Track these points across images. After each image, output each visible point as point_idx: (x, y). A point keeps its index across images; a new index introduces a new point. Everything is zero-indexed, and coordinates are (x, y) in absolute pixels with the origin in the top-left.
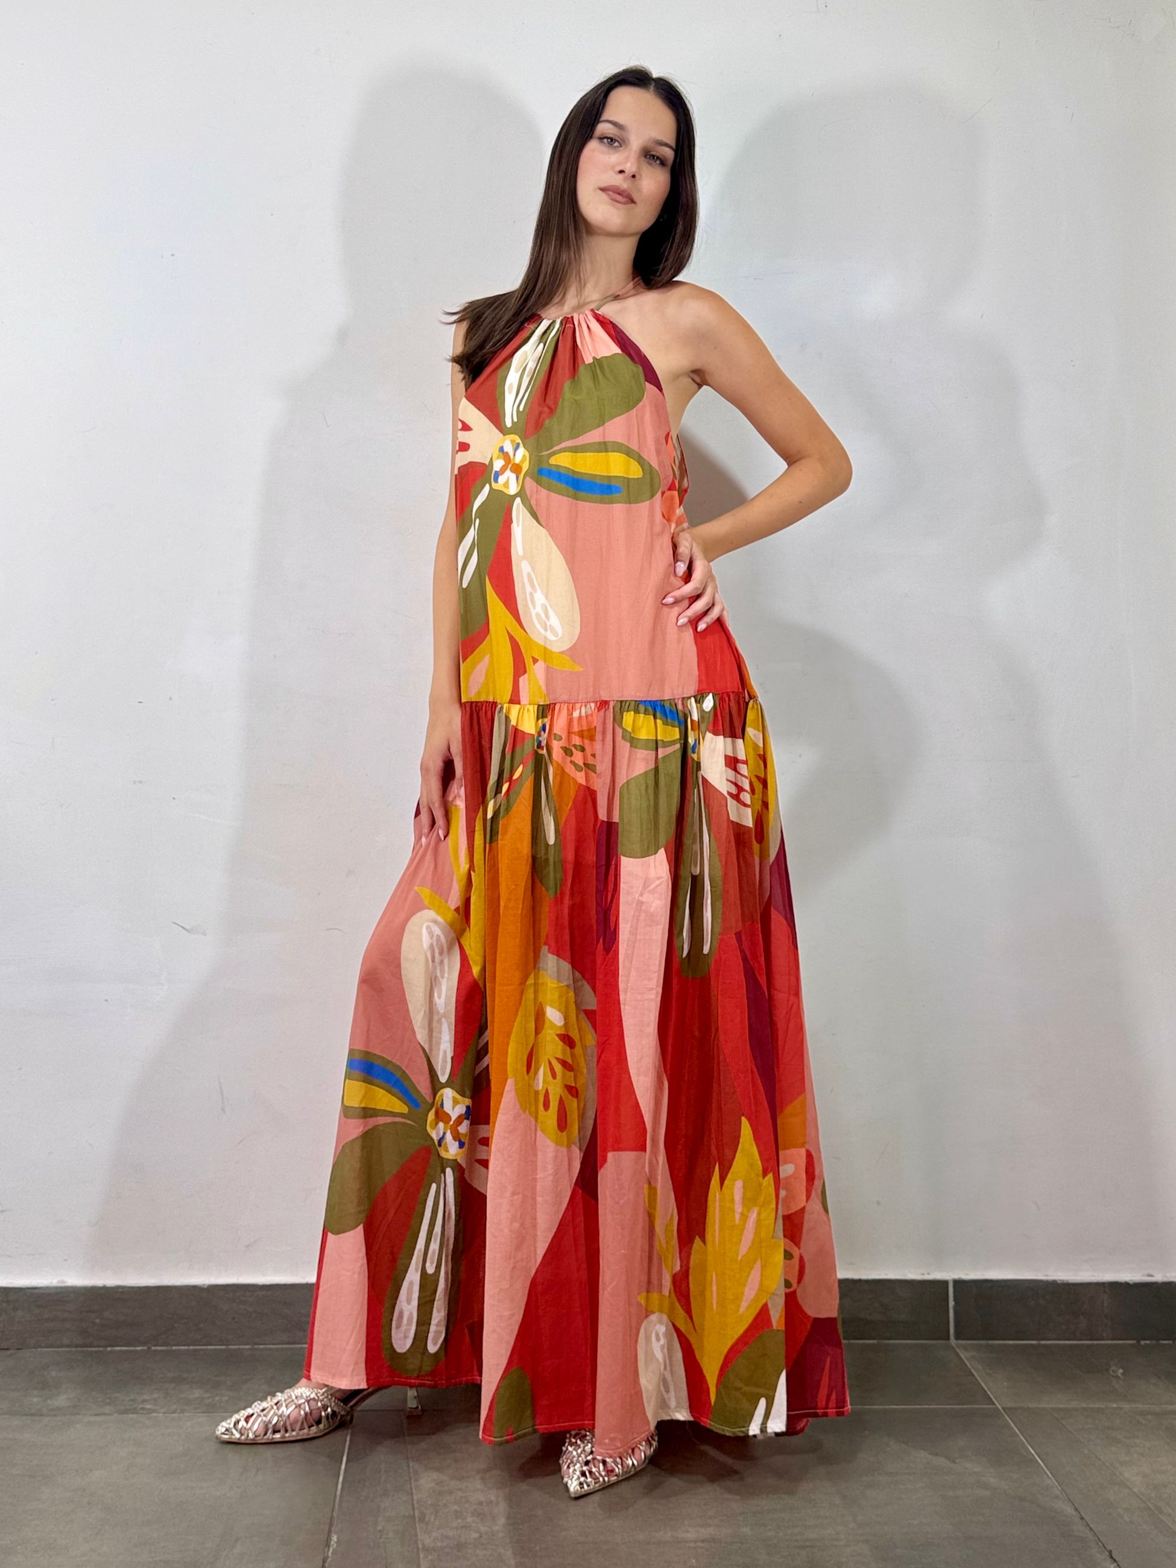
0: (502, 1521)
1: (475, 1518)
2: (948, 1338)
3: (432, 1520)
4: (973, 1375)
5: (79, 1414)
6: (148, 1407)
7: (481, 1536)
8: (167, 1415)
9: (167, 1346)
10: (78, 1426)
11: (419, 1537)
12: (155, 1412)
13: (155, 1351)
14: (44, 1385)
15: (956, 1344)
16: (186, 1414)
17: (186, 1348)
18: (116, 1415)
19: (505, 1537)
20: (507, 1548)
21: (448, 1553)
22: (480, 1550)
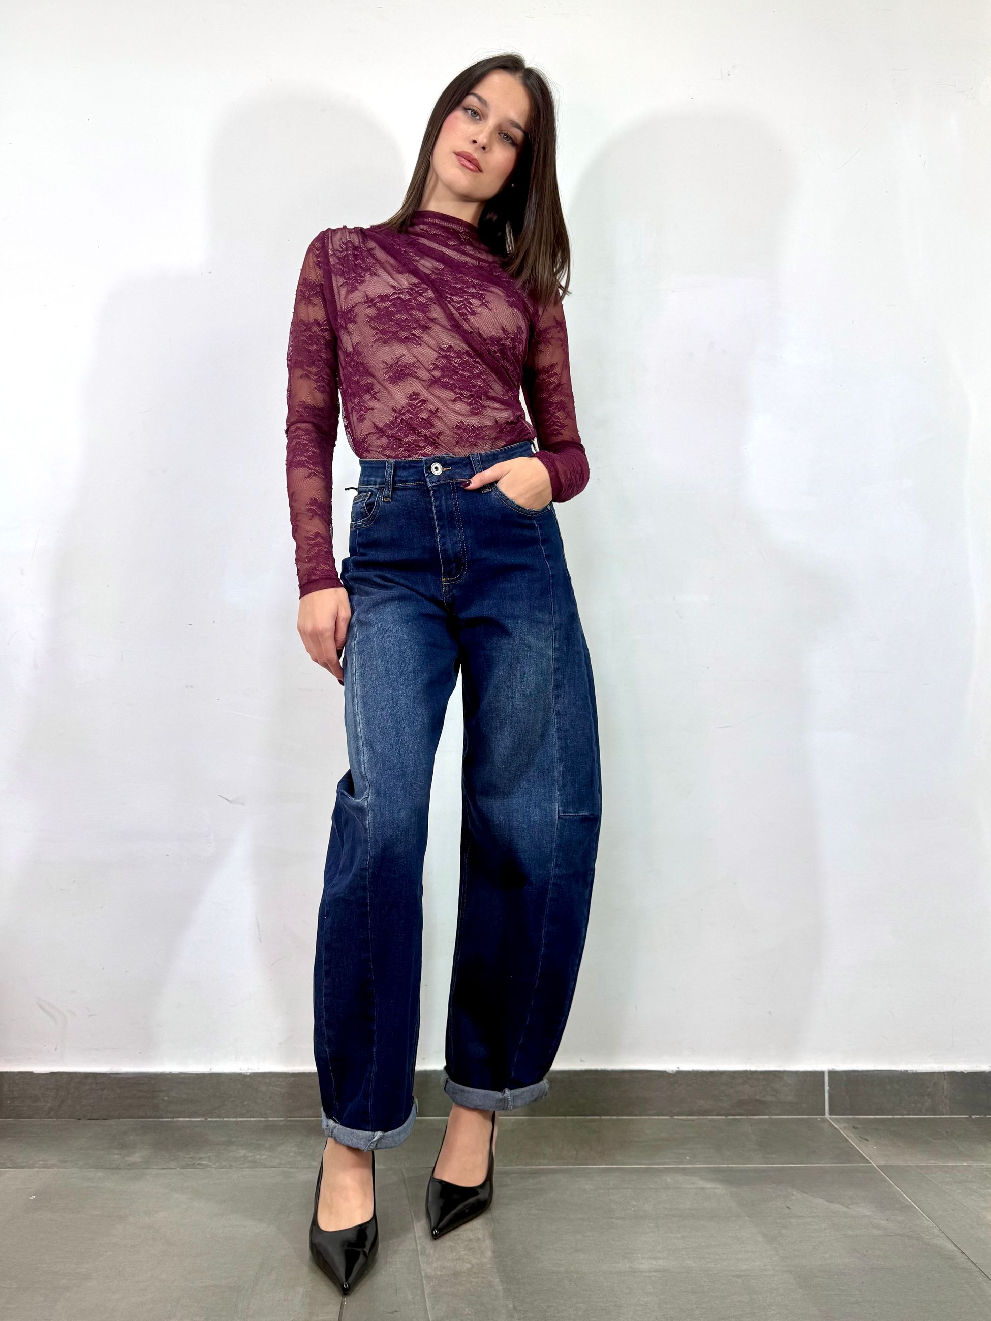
0: (489, 1254)
1: (467, 1252)
2: (824, 1115)
3: (432, 1253)
4: (848, 1141)
5: (149, 1168)
6: (204, 1163)
7: (473, 1266)
8: (218, 1169)
9: (220, 1118)
10: (148, 1177)
11: (422, 1268)
12: (210, 1168)
13: (212, 1121)
14: (123, 1146)
15: (831, 1119)
16: (233, 1169)
17: (235, 1119)
18: (178, 1169)
19: (493, 1267)
20: (495, 1276)
21: (447, 1280)
22: (473, 1278)
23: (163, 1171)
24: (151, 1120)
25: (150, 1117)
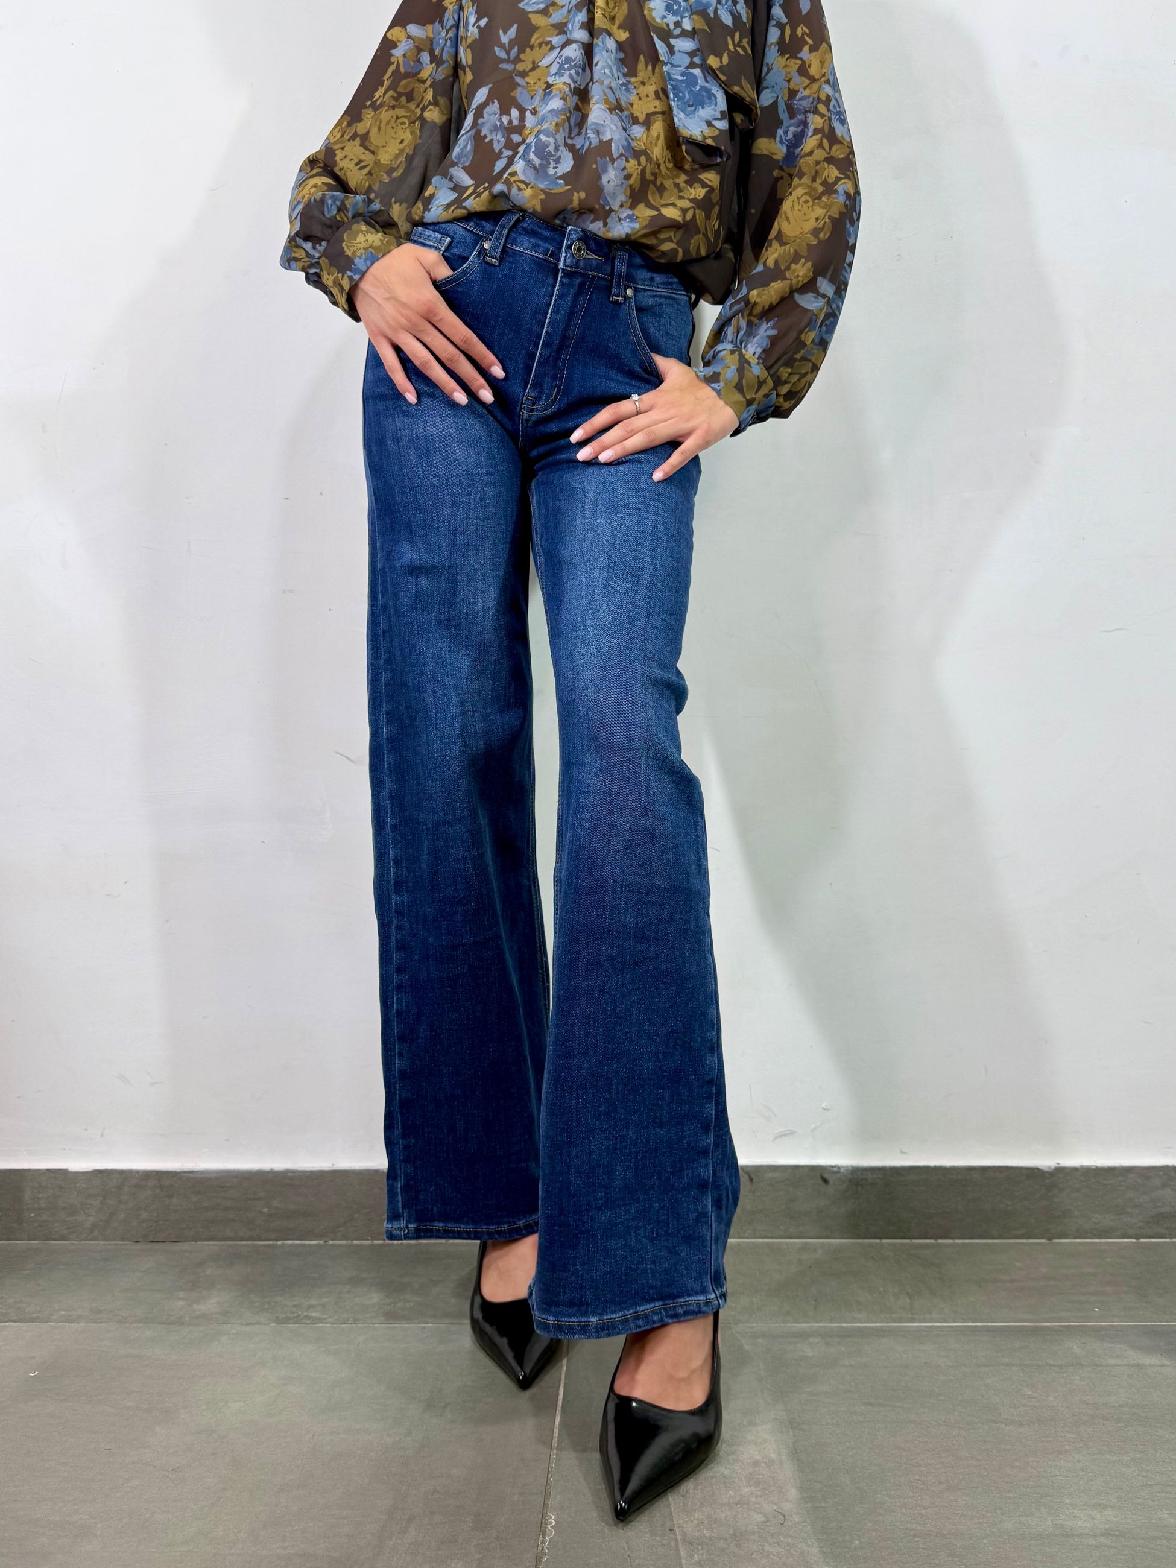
0: (793, 1493)
1: (753, 1488)
5: (228, 1323)
6: (314, 1314)
7: (768, 1520)
8: (335, 1325)
9: (347, 1239)
10: (224, 1339)
11: (675, 1522)
12: (322, 1323)
13: (333, 1245)
16: (360, 1325)
18: (273, 1324)
19: (803, 1522)
20: (809, 1542)
21: (723, 1550)
22: (770, 1545)
23: (248, 1329)
24: (244, 1242)
25: (242, 1239)
